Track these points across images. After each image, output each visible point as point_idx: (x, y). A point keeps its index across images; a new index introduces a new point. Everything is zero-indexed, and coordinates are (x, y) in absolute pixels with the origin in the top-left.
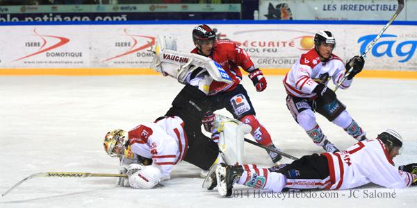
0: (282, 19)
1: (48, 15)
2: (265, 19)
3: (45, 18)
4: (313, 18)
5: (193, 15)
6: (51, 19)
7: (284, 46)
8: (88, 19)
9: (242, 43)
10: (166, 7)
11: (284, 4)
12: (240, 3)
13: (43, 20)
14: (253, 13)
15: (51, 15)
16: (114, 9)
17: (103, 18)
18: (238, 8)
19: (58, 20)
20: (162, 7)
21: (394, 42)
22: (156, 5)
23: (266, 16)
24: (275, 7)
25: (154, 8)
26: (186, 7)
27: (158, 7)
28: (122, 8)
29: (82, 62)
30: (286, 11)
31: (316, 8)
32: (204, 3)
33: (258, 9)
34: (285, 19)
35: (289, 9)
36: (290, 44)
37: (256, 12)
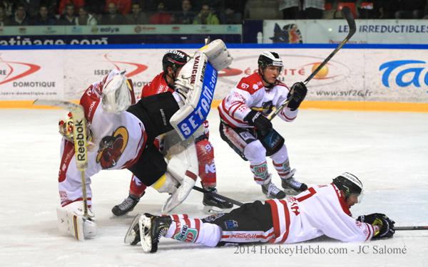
0: (290, 43)
1: (15, 38)
2: (271, 42)
3: (12, 42)
4: (326, 42)
5: (185, 38)
6: (19, 43)
7: (293, 74)
8: (62, 43)
9: (244, 71)
10: (154, 29)
11: (293, 25)
12: (242, 23)
13: (9, 44)
14: (256, 36)
15: (19, 38)
16: (93, 30)
17: (80, 41)
18: (238, 29)
19: (27, 44)
20: (149, 29)
21: (422, 69)
22: (142, 26)
23: (271, 38)
24: (282, 28)
25: (140, 30)
26: (178, 28)
27: (144, 28)
28: (102, 30)
29: (55, 94)
30: (295, 33)
31: (330, 30)
32: (198, 24)
33: (261, 30)
34: (295, 42)
35: (298, 31)
36: (300, 72)
37: (259, 35)
